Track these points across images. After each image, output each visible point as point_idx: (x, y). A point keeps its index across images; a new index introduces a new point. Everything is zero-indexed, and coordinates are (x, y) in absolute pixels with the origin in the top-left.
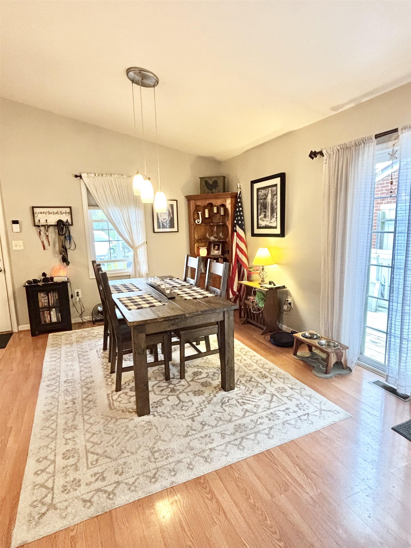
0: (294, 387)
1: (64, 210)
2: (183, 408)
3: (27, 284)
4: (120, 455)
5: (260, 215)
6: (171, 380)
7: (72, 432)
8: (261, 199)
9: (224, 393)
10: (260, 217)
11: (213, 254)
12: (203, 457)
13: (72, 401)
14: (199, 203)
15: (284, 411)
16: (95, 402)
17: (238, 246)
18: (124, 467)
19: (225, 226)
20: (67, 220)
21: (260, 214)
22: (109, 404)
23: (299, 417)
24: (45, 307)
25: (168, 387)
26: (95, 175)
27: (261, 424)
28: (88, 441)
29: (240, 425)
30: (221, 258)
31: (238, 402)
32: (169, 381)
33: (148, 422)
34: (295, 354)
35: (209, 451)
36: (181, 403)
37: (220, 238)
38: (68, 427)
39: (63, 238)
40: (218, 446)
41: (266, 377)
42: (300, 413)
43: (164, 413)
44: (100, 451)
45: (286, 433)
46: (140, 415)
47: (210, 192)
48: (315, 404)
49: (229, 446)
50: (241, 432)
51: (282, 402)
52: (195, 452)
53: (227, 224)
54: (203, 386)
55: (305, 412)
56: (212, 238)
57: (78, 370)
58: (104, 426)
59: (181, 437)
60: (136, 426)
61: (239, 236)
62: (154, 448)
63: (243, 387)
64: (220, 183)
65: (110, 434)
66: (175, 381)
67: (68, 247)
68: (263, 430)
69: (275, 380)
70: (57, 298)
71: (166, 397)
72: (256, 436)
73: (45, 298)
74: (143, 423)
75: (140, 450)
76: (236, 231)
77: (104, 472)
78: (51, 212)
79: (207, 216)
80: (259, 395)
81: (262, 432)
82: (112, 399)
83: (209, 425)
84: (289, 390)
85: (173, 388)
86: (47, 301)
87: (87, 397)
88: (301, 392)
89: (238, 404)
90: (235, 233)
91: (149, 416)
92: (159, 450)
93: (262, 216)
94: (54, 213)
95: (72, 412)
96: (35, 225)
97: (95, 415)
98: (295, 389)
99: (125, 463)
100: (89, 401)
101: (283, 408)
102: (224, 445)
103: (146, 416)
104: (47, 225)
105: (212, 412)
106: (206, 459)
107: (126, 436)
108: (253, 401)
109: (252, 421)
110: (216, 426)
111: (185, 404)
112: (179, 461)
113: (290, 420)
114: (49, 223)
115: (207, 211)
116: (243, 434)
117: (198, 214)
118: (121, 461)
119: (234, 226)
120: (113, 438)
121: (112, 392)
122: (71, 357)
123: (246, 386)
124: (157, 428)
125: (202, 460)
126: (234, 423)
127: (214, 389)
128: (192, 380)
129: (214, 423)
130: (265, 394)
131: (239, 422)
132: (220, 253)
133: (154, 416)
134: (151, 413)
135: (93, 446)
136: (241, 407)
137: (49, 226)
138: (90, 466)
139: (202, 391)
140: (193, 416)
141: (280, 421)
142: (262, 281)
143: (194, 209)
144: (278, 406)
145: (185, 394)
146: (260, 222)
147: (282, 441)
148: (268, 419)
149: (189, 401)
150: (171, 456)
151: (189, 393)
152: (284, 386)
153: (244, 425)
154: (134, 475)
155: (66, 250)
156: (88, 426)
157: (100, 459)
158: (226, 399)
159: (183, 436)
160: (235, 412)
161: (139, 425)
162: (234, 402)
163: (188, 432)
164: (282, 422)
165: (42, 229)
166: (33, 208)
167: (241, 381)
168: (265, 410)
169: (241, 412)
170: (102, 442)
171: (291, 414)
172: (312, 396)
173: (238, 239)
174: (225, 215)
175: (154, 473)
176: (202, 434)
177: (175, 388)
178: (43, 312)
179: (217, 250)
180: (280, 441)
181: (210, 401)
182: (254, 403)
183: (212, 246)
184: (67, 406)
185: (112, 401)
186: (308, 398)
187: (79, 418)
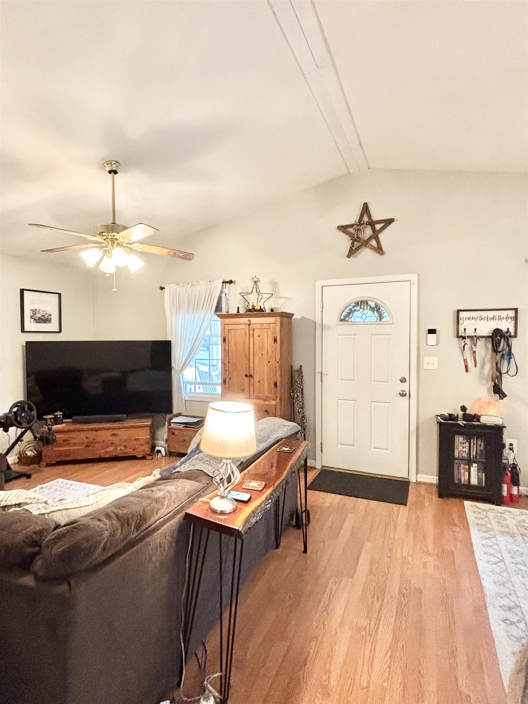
1: (504, 314)
3: (440, 420)
20: (508, 329)
24: (463, 459)
39: (498, 356)
70: (482, 448)
73: (464, 445)
78: (483, 317)
86: (467, 450)
94: (488, 319)
96: (458, 336)
104: (476, 336)
114: (479, 334)
137: (478, 338)
155: (501, 374)
166: (459, 311)
178: (459, 465)
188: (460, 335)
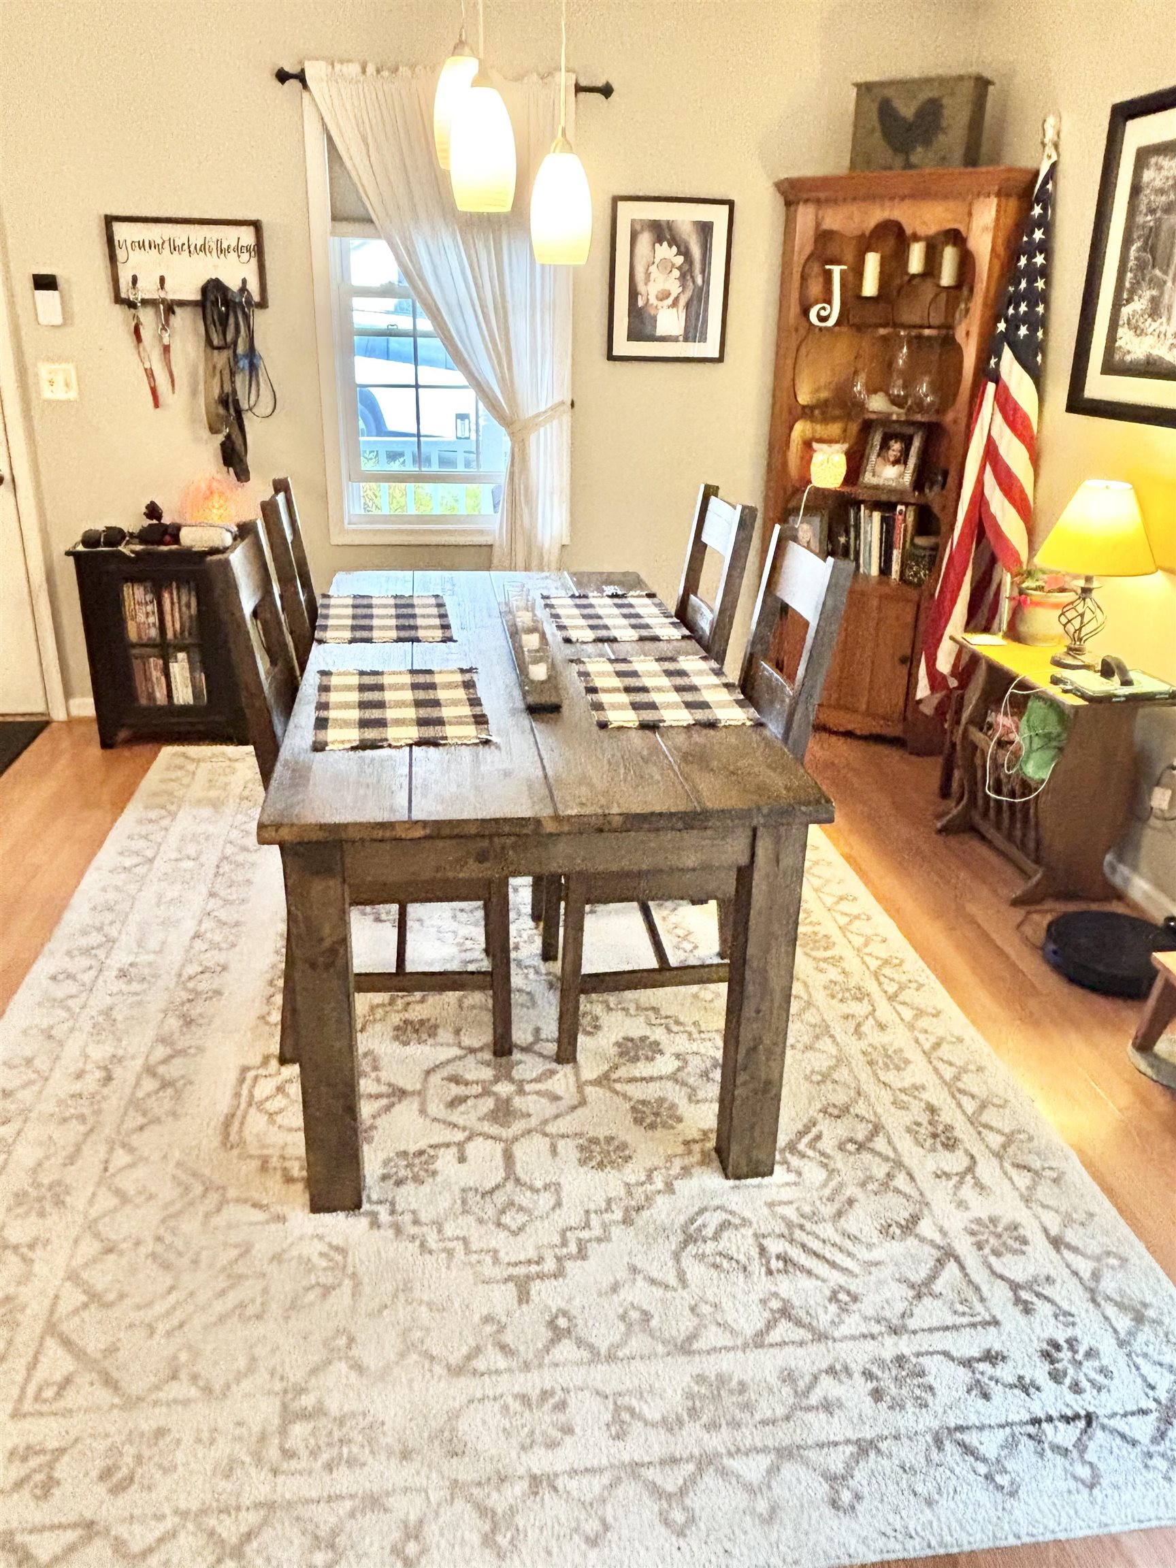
0: (1070, 1236)
1: (230, 235)
2: (506, 1219)
3: (80, 548)
4: (157, 1388)
5: (1129, 301)
6: (517, 1055)
7: (42, 1214)
8: (1152, 211)
9: (712, 1181)
10: (1126, 311)
11: (874, 481)
12: (483, 1511)
13: (106, 1068)
14: (834, 220)
15: (967, 1363)
16: (178, 1096)
17: (991, 453)
18: (146, 1453)
19: (949, 344)
20: (244, 281)
21: (1132, 292)
22: (230, 1117)
23: (1036, 1421)
24: (150, 644)
25: (486, 1092)
26: (364, 71)
27: (827, 1407)
28: (73, 1277)
29: (722, 1379)
30: (907, 505)
31: (763, 1250)
32: (504, 1060)
33: (337, 1249)
34: (1145, 1045)
35: (521, 1487)
36: (510, 1185)
37: (919, 406)
38: (40, 1185)
39: (221, 359)
40: (573, 1473)
41: (951, 1144)
42: (1053, 1398)
43: (416, 1222)
44: (93, 1343)
45: (930, 1503)
46: (317, 1207)
47: (899, 161)
48: (1146, 1368)
49: (629, 1490)
50: (712, 1426)
51: (979, 1307)
52: (464, 1471)
53: (960, 335)
54: (638, 1121)
55: (1079, 1404)
56: (877, 404)
57: (189, 926)
58: (163, 1221)
59: (439, 1370)
60: (277, 1258)
61: (1006, 404)
62: (301, 1391)
63: (814, 1174)
64: (956, 116)
65: (167, 1266)
66: (527, 1067)
67: (244, 405)
68: (821, 1446)
69: (987, 1170)
70: (194, 610)
71: (460, 1136)
72: (774, 1470)
73: (149, 608)
74: (313, 1249)
75: (246, 1385)
76: (997, 379)
77: (62, 1451)
78: (178, 243)
79: (870, 288)
80: (875, 1238)
81: (812, 1455)
82: (251, 1095)
83: (580, 1343)
84: (1037, 1243)
85: (508, 1101)
86: (153, 619)
87: (166, 1061)
88: (1096, 1276)
89: (756, 1267)
90: (991, 387)
91: (352, 1220)
92: (319, 1411)
93: (1138, 305)
94: (191, 249)
95: (82, 1118)
96: (118, 300)
97: (156, 1156)
98: (1075, 1250)
99: (160, 1432)
100: (165, 1085)
101: (969, 1344)
102: (606, 1479)
103: (341, 1216)
104: (163, 301)
105: (623, 1274)
106: (495, 1529)
107: (223, 1293)
108: (833, 1265)
109: (789, 1377)
110: (611, 1357)
111: (524, 1199)
112: (374, 1502)
113: (981, 1428)
114: (172, 294)
115: (872, 262)
116: (716, 1442)
117: (828, 275)
118: (147, 1421)
119: (990, 348)
120: (171, 1289)
121: (266, 1060)
122: (191, 864)
123: (832, 1172)
124: (356, 1292)
125: (472, 1528)
126: (698, 1365)
127: (680, 1149)
128: (603, 1080)
129: (604, 1335)
130: (911, 1242)
131: (725, 1363)
132: (907, 479)
133: (375, 1224)
134: (366, 1206)
135: (85, 1306)
136: (763, 1284)
137: (170, 308)
138: (28, 1406)
139: (624, 1146)
140: (534, 1269)
141: (928, 1421)
142: (1073, 651)
143: (808, 249)
144: (947, 1328)
145: (541, 1143)
146: (1125, 337)
147: (892, 1544)
148: (870, 1385)
149: (546, 1187)
150: (352, 1462)
151: (561, 1144)
152: (1021, 1214)
153: (743, 1387)
154: (167, 1510)
155: (239, 412)
156: (106, 1201)
157: (78, 1380)
158: (713, 1220)
159: (449, 1367)
160: (727, 1304)
161: (294, 1253)
162: (740, 1243)
163: (477, 1351)
164: (935, 1425)
165: (147, 317)
166: (110, 220)
167: (818, 1137)
168: (876, 1329)
169: (756, 1308)
170: (122, 1296)
171: (996, 1391)
172: (1151, 1313)
173: (999, 417)
174: (958, 286)
175: (244, 1529)
176: (532, 1383)
177: (518, 1102)
178: (144, 659)
179: (896, 462)
180: (881, 1543)
181: (639, 1209)
182: (836, 1278)
183: (877, 439)
184: (77, 1087)
185: (243, 1105)
186: (1124, 1323)
187: (93, 1154)
188: (123, 295)
